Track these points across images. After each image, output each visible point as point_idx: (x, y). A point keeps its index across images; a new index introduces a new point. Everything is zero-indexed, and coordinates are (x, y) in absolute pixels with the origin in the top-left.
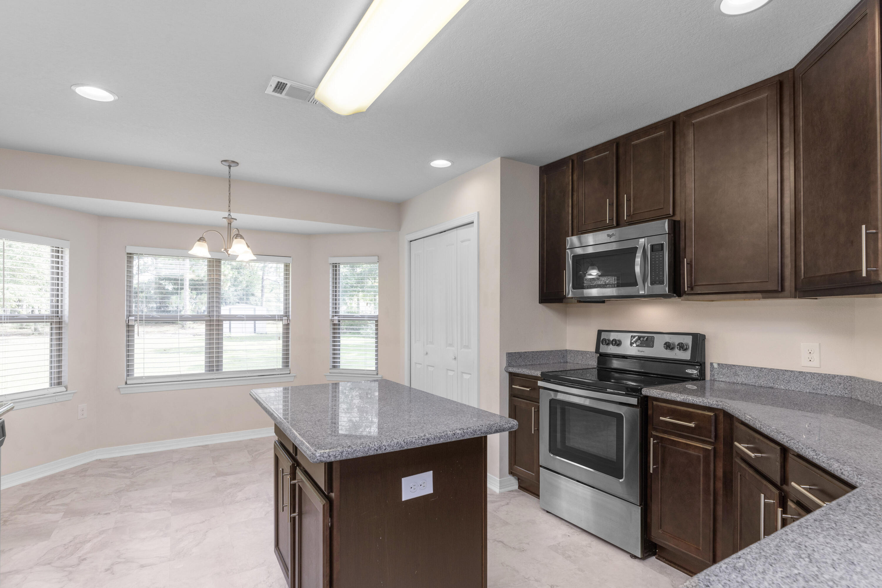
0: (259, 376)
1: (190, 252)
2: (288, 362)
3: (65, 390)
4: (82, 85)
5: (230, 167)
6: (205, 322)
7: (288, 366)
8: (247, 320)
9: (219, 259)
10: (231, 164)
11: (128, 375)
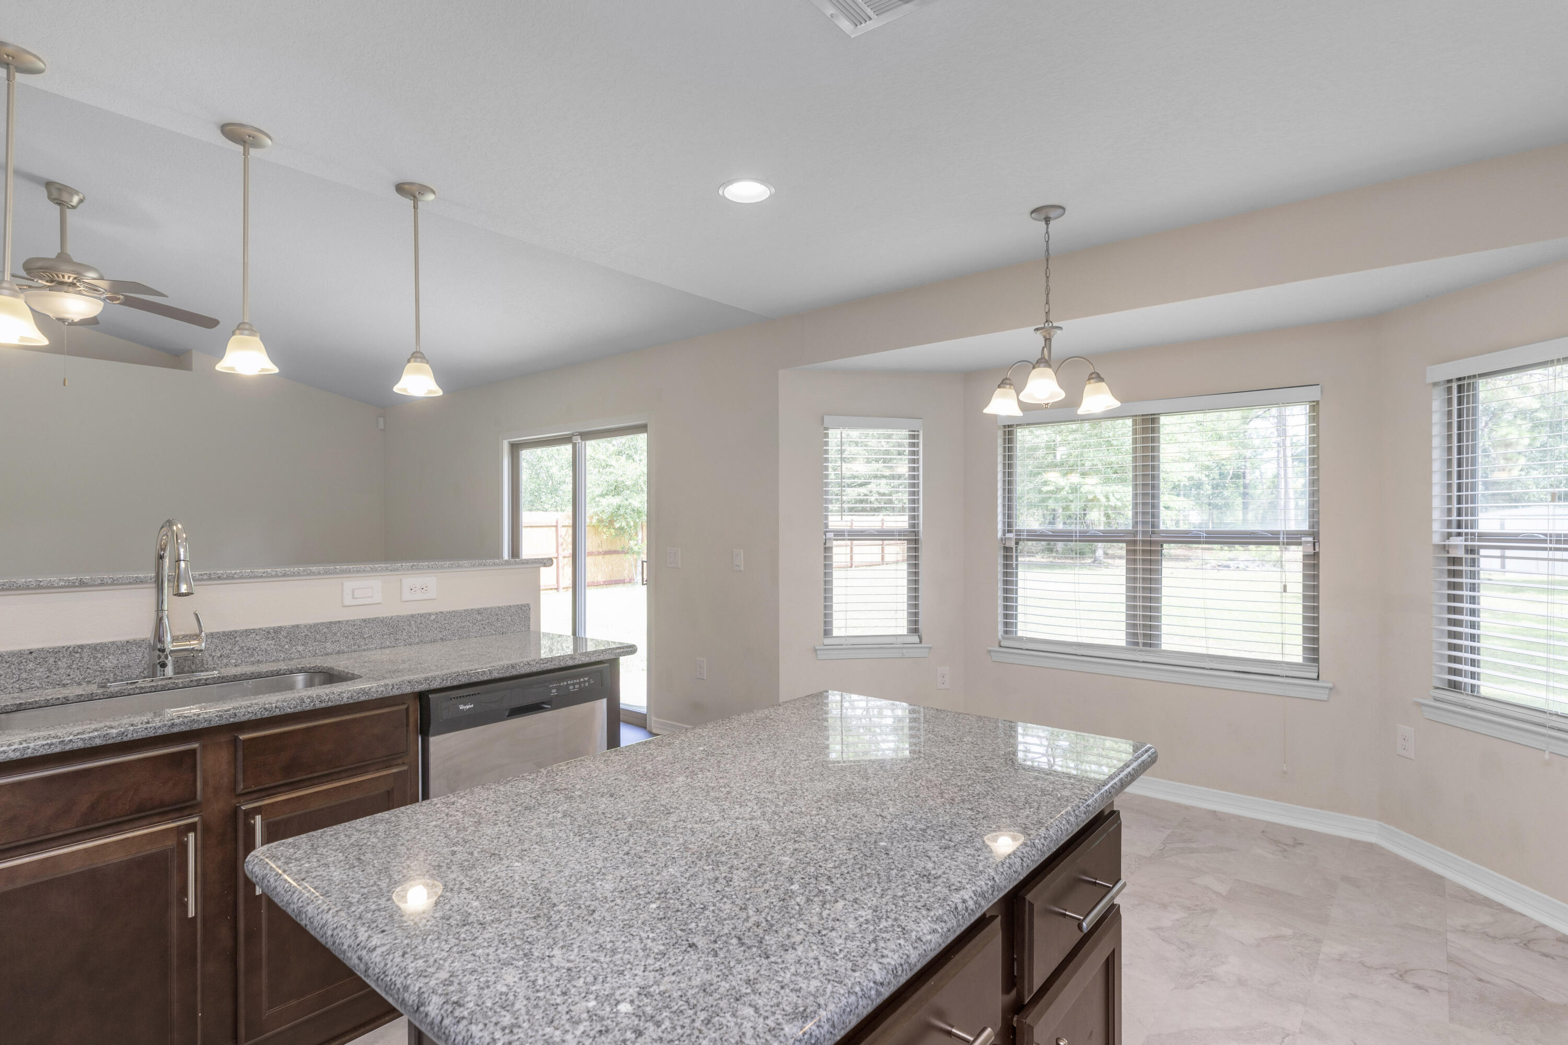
0: (1236, 671)
1: (1081, 411)
2: (1316, 651)
3: (918, 641)
4: (730, 182)
5: (1047, 220)
6: (1124, 545)
7: (1316, 660)
8: (1207, 543)
9: (1154, 414)
10: (1045, 213)
11: (1006, 632)
